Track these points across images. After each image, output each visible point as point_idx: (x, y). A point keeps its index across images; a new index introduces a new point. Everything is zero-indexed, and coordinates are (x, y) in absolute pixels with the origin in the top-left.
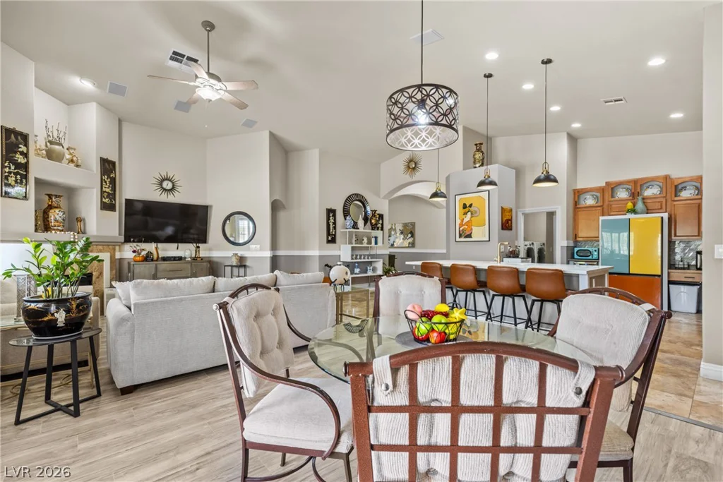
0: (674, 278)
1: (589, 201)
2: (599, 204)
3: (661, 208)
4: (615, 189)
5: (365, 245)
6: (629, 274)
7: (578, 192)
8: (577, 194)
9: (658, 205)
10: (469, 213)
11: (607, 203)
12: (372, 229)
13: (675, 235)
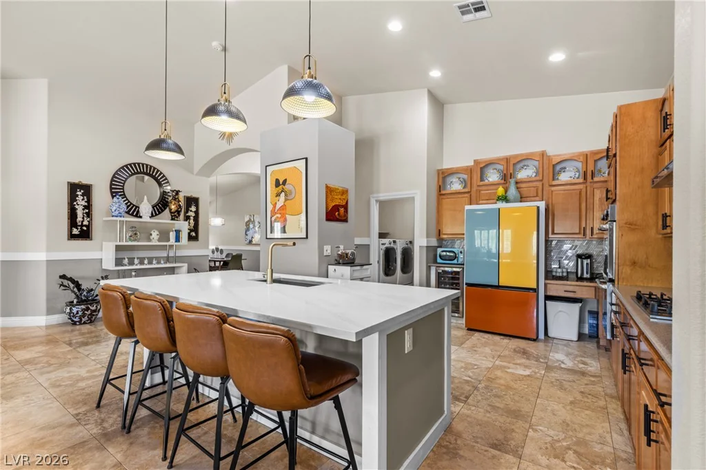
0: (551, 293)
1: (455, 185)
2: (466, 190)
3: (537, 196)
4: (485, 169)
5: (155, 243)
6: (498, 287)
7: (443, 173)
8: (443, 176)
9: (533, 193)
10: (283, 194)
11: (474, 189)
12: (172, 219)
13: (553, 233)
